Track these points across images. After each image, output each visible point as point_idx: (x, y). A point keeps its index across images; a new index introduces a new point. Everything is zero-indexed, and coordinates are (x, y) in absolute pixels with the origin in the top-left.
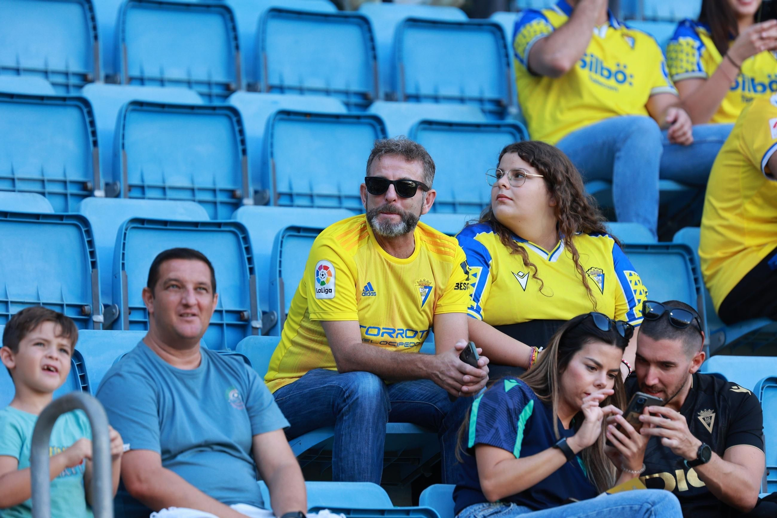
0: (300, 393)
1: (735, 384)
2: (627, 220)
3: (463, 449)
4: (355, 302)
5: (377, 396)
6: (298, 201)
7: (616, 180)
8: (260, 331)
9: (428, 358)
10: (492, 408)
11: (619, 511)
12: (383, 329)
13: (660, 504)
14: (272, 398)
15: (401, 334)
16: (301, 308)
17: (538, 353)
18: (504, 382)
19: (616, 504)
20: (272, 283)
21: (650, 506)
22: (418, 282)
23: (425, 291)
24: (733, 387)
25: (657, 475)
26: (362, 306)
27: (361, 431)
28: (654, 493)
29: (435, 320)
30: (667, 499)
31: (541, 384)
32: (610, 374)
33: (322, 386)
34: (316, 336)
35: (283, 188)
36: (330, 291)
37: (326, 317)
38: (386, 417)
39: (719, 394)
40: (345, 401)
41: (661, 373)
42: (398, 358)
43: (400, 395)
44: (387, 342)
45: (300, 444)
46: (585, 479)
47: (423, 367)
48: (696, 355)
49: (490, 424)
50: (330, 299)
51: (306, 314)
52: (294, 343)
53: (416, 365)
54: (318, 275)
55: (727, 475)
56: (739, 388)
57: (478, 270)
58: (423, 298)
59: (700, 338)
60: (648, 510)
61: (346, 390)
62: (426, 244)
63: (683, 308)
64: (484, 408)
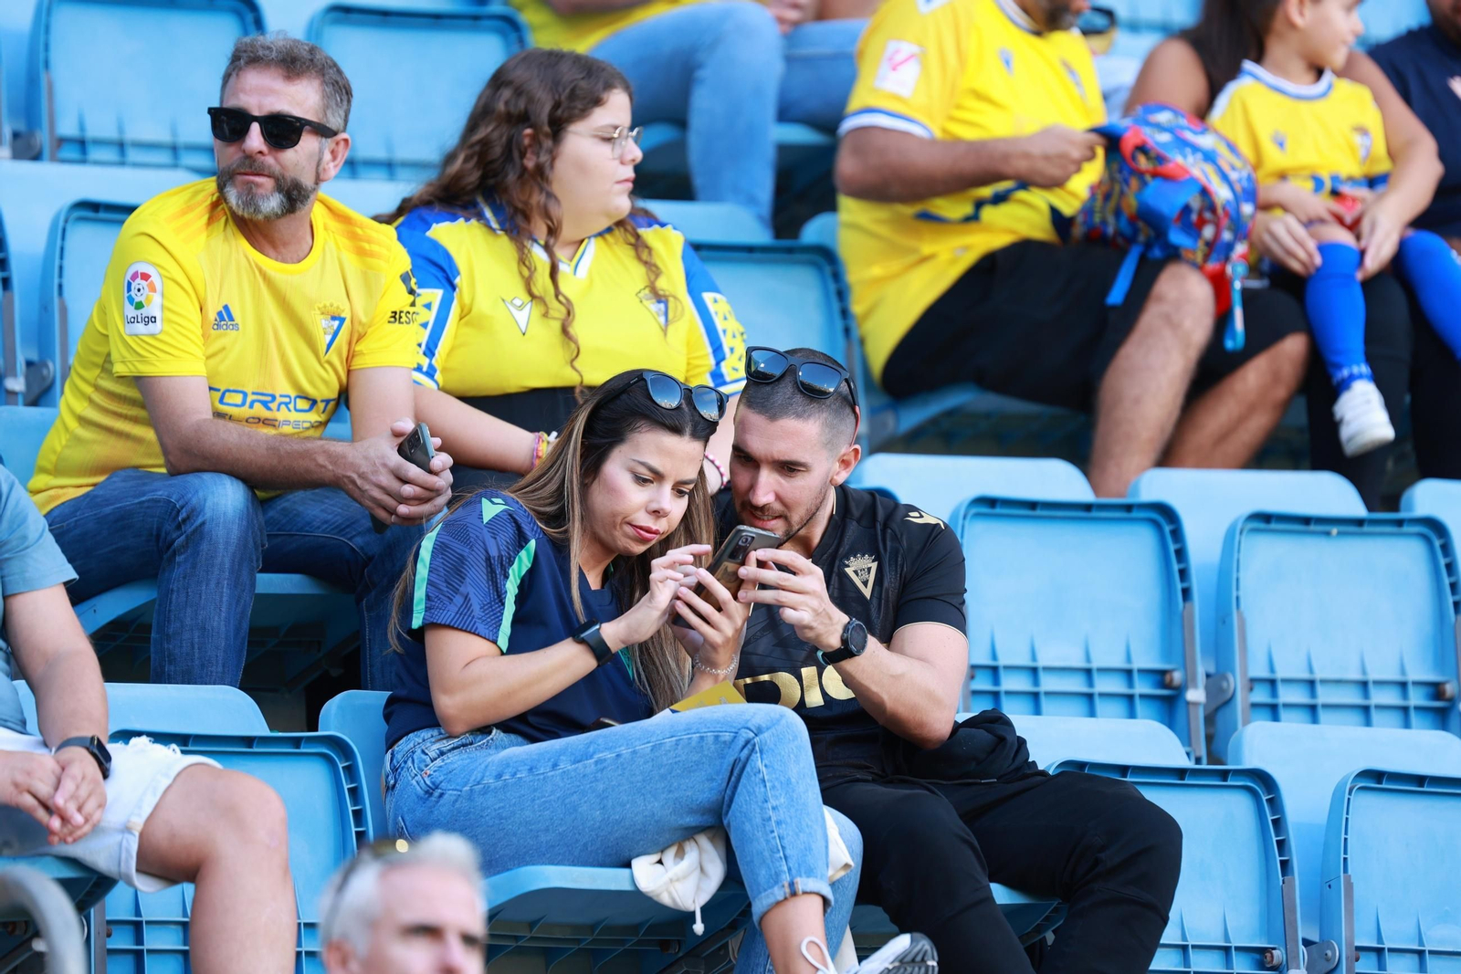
0: (95, 514)
1: (914, 509)
2: (715, 197)
3: (401, 626)
4: (200, 341)
5: (241, 519)
6: (95, 153)
7: (697, 121)
8: (20, 399)
9: (338, 448)
10: (458, 554)
11: (694, 744)
12: (253, 393)
13: (770, 731)
14: (44, 523)
15: (286, 404)
16: (96, 353)
17: (547, 442)
18: (480, 502)
19: (688, 730)
20: (45, 308)
21: (752, 735)
22: (319, 309)
23: (332, 326)
24: (912, 514)
25: (766, 677)
26: (212, 350)
27: (207, 585)
28: (761, 712)
29: (353, 379)
30: (783, 722)
31: (551, 504)
32: (678, 490)
33: (136, 501)
34: (125, 407)
35: (67, 128)
36: (153, 319)
37: (145, 370)
38: (257, 561)
39: (885, 526)
40: (179, 527)
41: (780, 483)
42: (281, 448)
43: (284, 521)
44: (259, 420)
45: (95, 611)
46: (630, 683)
47: (327, 463)
48: (843, 450)
49: (454, 586)
50: (153, 335)
51: (107, 366)
52: (83, 421)
53: (315, 460)
54: (129, 290)
55: (896, 678)
56: (922, 516)
57: (434, 295)
58: (328, 338)
59: (852, 418)
60: (747, 742)
61: (182, 507)
62: (335, 238)
63: (821, 362)
64: (442, 554)
